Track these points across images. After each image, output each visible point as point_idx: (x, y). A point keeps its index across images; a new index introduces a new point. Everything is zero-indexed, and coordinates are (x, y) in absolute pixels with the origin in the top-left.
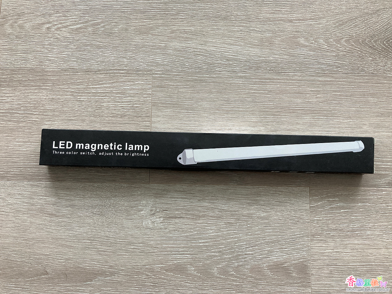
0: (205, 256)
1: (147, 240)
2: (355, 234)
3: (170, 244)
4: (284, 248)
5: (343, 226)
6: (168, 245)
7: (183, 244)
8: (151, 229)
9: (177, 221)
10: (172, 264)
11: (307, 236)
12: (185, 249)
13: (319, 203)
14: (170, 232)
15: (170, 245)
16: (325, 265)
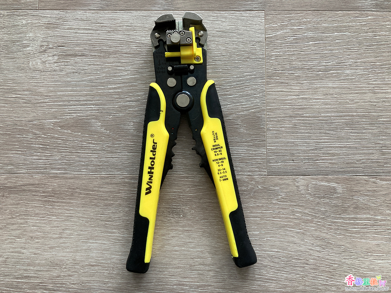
0: (117, 107)
1: (35, 86)
2: (328, 74)
3: (68, 91)
4: (228, 95)
5: (312, 63)
6: (64, 93)
7: (86, 90)
8: (41, 72)
9: (77, 59)
10: (70, 118)
11: (262, 78)
12: (88, 98)
13: (278, 33)
14: (67, 75)
15: (67, 93)
16: (286, 117)
